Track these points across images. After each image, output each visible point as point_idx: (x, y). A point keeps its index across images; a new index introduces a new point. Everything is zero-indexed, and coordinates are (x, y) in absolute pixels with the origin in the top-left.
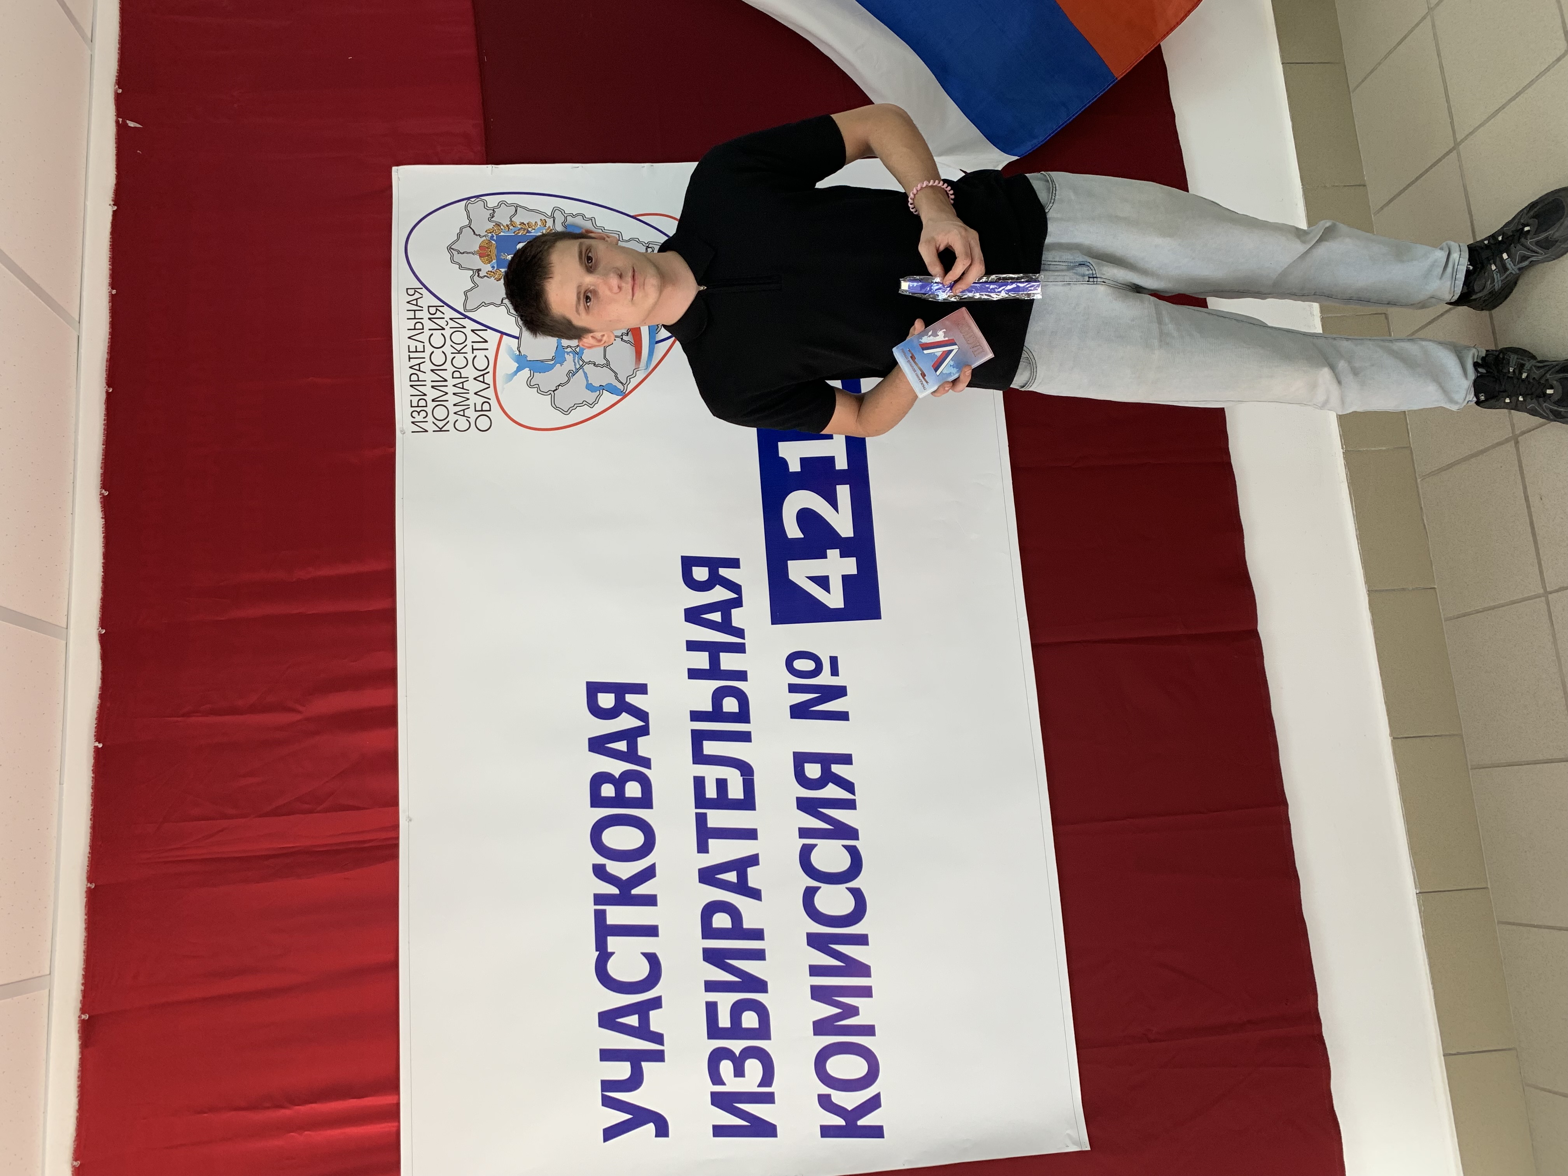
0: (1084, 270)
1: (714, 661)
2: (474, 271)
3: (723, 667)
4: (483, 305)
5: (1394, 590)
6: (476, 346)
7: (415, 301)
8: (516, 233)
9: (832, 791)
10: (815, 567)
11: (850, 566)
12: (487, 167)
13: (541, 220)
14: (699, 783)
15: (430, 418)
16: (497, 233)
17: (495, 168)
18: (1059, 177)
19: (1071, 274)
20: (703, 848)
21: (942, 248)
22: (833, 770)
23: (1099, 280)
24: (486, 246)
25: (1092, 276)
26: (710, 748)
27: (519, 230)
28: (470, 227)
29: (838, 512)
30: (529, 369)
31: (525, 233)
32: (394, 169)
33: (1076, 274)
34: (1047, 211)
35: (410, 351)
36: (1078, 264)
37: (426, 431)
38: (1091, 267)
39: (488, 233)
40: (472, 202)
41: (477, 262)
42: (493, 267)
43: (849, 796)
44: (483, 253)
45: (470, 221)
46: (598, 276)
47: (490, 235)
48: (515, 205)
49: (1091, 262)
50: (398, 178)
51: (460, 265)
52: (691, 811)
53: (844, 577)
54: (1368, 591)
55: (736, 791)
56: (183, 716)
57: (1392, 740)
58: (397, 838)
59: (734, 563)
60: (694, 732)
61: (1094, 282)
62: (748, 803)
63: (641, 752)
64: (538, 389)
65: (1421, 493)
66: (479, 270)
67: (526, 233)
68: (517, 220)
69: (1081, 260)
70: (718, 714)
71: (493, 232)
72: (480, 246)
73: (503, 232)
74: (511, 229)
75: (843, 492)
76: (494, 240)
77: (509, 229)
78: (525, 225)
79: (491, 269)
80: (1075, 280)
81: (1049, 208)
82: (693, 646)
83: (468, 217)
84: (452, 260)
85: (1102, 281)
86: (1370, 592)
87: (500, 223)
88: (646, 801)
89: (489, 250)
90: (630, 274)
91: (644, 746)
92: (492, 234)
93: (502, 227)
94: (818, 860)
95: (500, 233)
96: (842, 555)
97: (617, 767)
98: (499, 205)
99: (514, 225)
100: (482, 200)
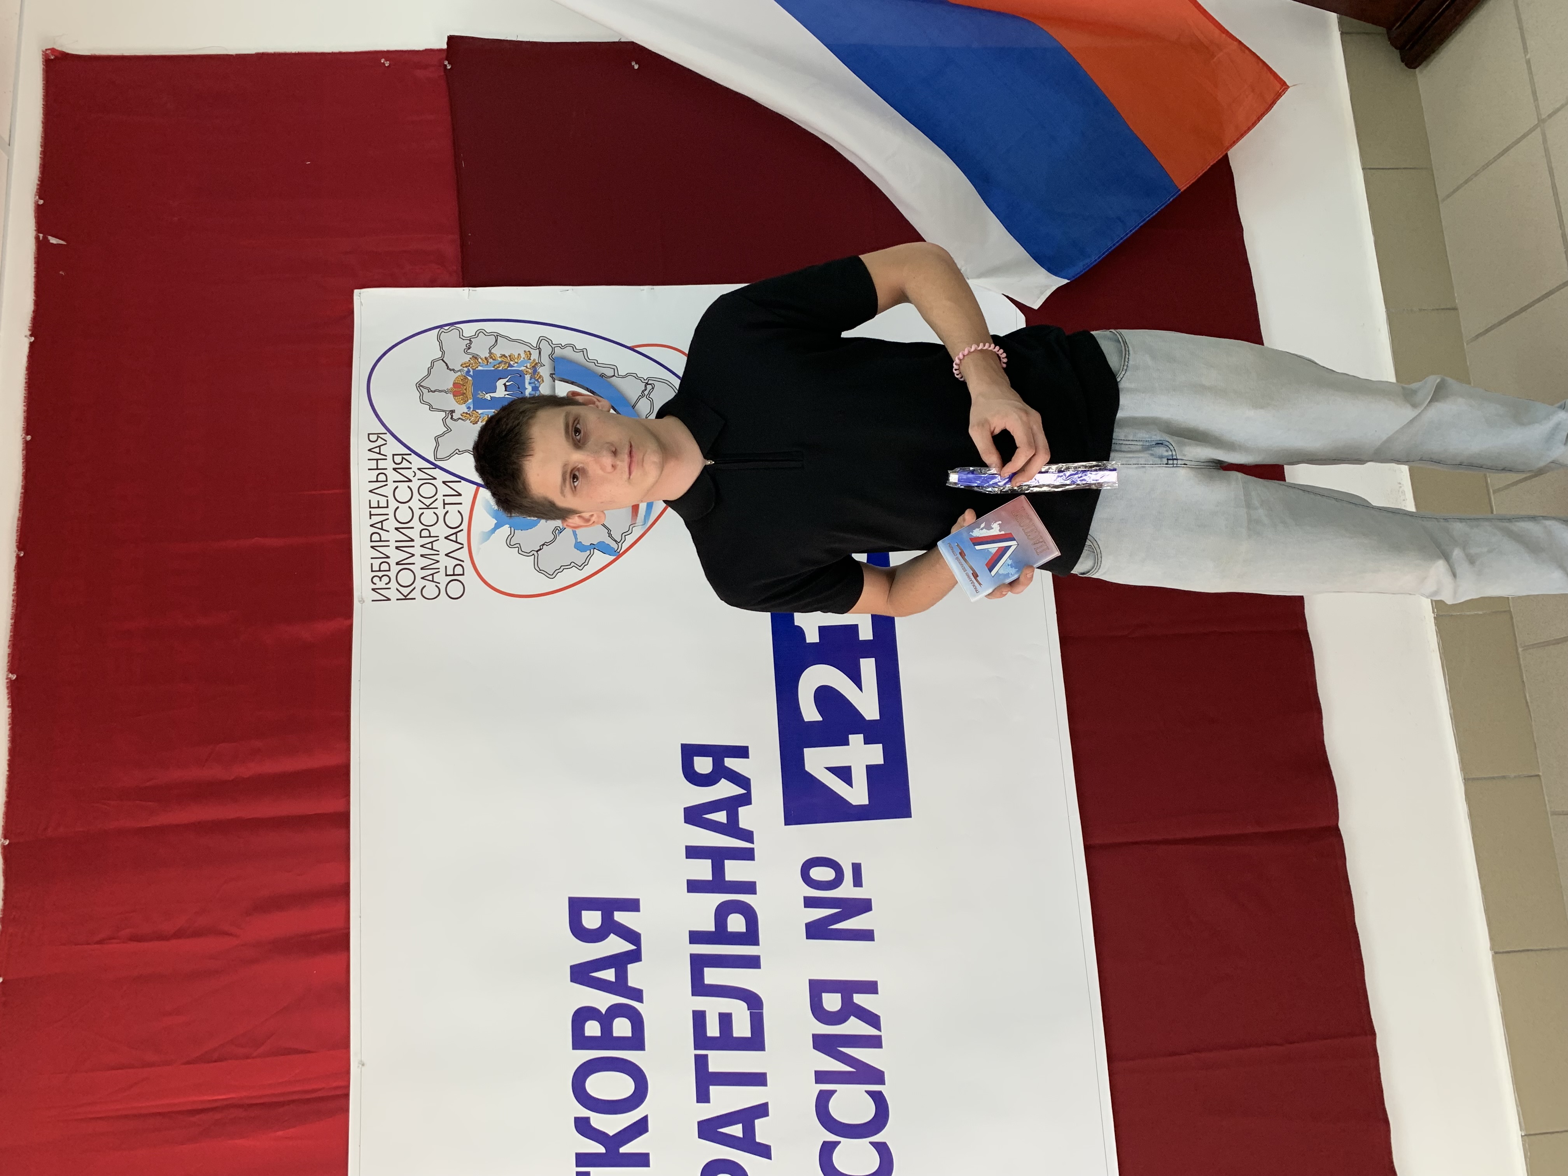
0: (1162, 451)
1: (718, 870)
2: (447, 412)
3: (728, 878)
4: (457, 453)
5: (1493, 778)
6: (448, 500)
7: (378, 448)
8: (496, 367)
9: (854, 1026)
10: (835, 755)
11: (875, 754)
12: (464, 290)
13: (525, 351)
14: (699, 1018)
15: (393, 585)
16: (474, 368)
17: (473, 290)
18: (1133, 336)
19: (1147, 455)
20: (703, 1097)
21: (997, 431)
22: (855, 1001)
23: (1179, 462)
24: (461, 383)
25: (1171, 458)
26: (713, 976)
27: (499, 363)
28: (442, 360)
29: (861, 689)
30: (509, 526)
31: (506, 367)
32: (356, 292)
33: (1152, 455)
34: (1118, 380)
35: (372, 506)
36: (1154, 444)
37: (389, 599)
38: (1171, 447)
39: (464, 367)
40: (445, 331)
41: (450, 402)
42: (469, 408)
43: (872, 1031)
44: (458, 391)
45: (443, 353)
46: (589, 453)
47: (466, 369)
48: (495, 334)
49: (1170, 441)
50: (361, 302)
51: (431, 406)
52: (690, 1052)
53: (871, 769)
54: (1465, 779)
55: (742, 1028)
56: (100, 942)
57: (1493, 955)
58: (347, 1087)
59: (742, 752)
60: (693, 957)
61: (1173, 464)
62: (756, 1042)
63: (632, 982)
64: (520, 548)
65: (1523, 666)
66: (452, 412)
67: (508, 367)
68: (497, 352)
69: (1158, 439)
70: (720, 935)
71: (469, 366)
72: (454, 383)
73: (481, 366)
74: (490, 363)
75: (868, 667)
76: (470, 376)
77: (488, 362)
78: (507, 357)
79: (466, 410)
80: (1151, 463)
81: (1121, 376)
82: (693, 852)
83: (441, 348)
84: (422, 401)
85: (1184, 463)
86: (1467, 780)
87: (478, 355)
88: (637, 1041)
89: (465, 387)
90: (627, 451)
91: (635, 975)
92: (468, 369)
93: (480, 360)
94: (838, 1110)
95: (477, 367)
96: (867, 742)
97: (603, 1001)
98: (477, 334)
99: (494, 358)
100: (457, 329)
